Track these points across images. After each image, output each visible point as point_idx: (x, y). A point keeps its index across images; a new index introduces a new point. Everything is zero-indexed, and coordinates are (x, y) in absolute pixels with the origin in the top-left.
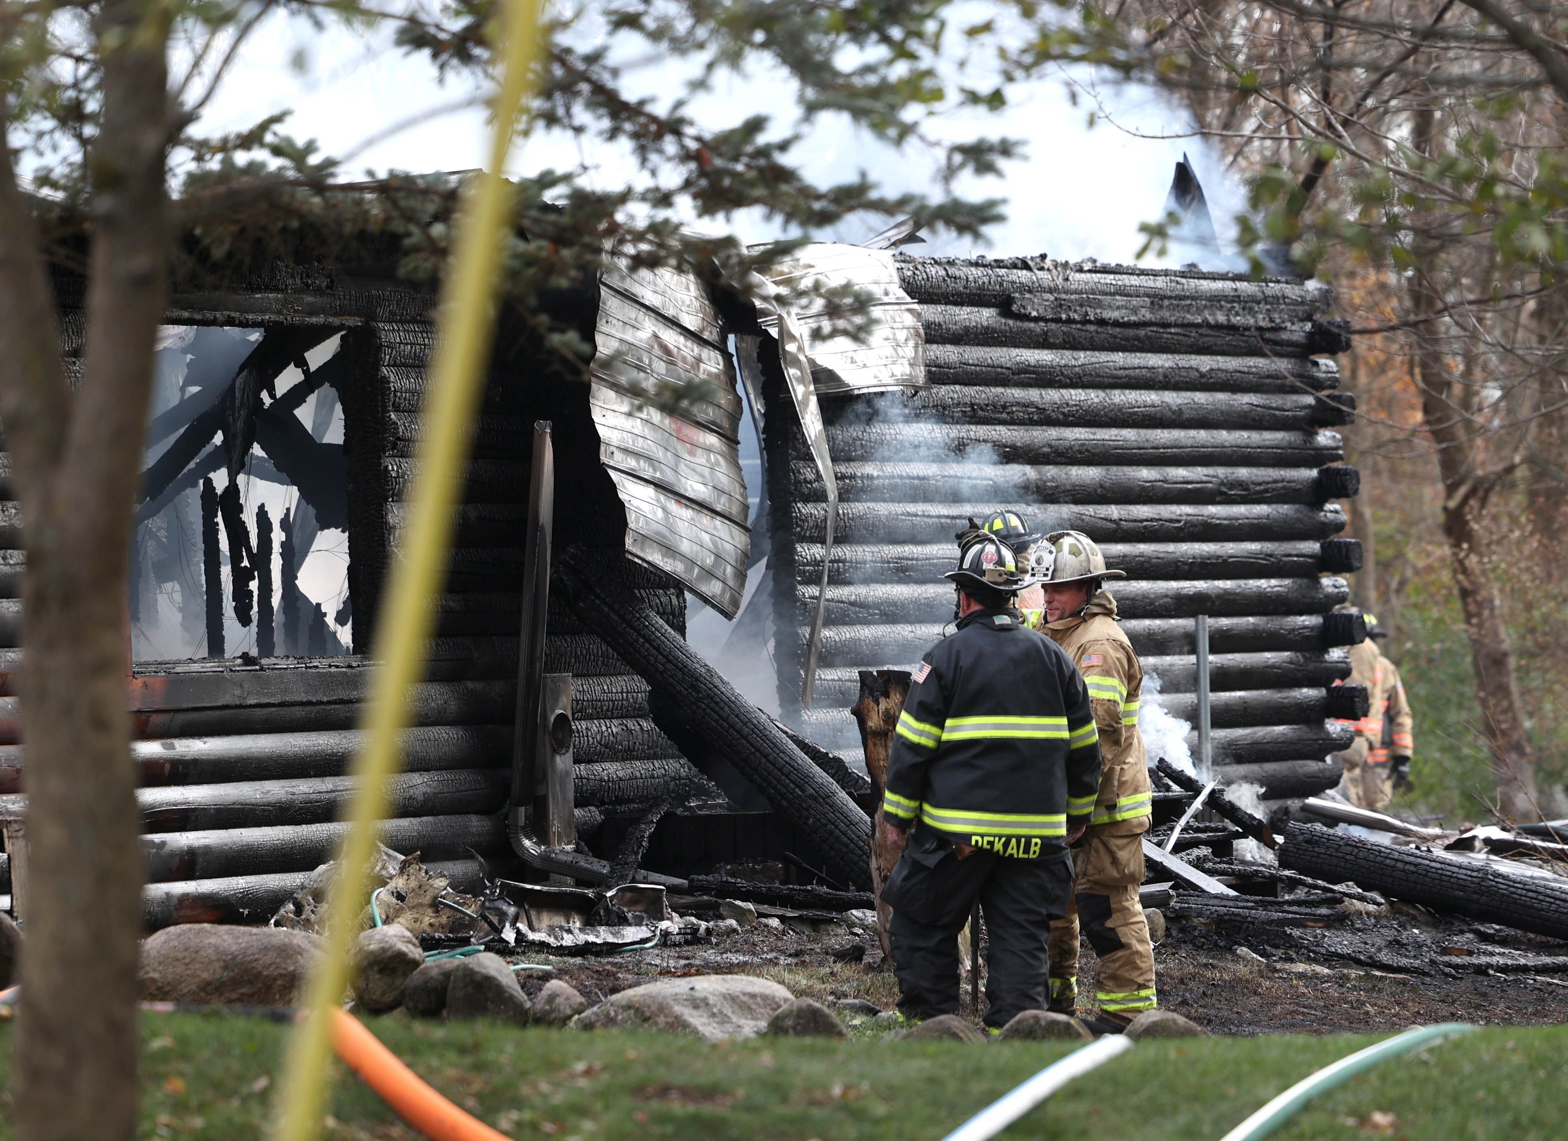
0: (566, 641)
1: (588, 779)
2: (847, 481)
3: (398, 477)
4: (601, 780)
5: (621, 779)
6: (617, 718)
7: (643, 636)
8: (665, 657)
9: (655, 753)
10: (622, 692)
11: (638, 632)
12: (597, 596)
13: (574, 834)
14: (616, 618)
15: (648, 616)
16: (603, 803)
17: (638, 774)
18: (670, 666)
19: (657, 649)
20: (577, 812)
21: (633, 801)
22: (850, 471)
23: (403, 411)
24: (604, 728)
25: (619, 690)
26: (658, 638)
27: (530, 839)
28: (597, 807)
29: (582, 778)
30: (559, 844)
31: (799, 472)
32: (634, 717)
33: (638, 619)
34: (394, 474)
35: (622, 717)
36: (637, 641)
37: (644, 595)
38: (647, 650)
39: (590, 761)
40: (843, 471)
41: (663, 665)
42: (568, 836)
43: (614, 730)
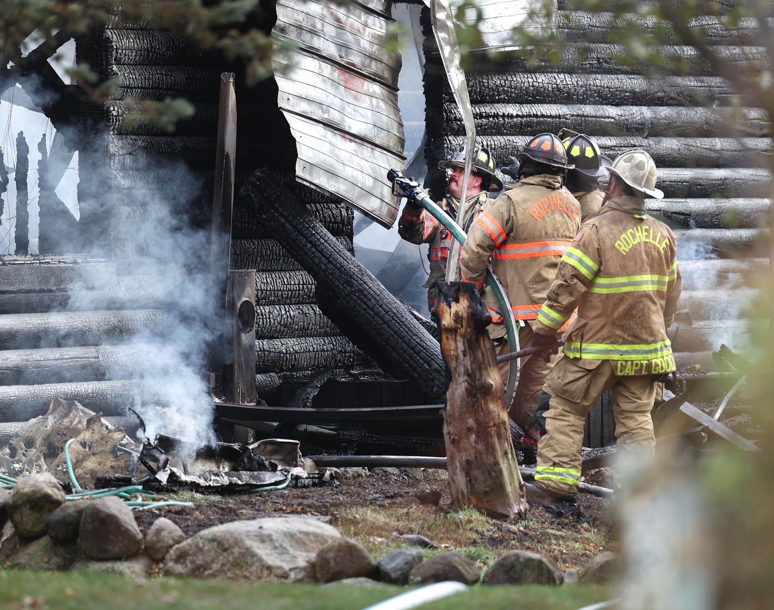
0: (254, 244)
1: (269, 352)
2: (491, 119)
3: (118, 115)
4: (280, 352)
5: (296, 352)
6: (294, 304)
7: (311, 242)
8: (327, 259)
9: (325, 331)
10: (299, 284)
11: (307, 238)
12: (276, 210)
13: (256, 395)
14: (290, 227)
15: (315, 226)
16: (282, 370)
17: (311, 349)
18: (330, 266)
19: (321, 252)
20: (259, 377)
21: (307, 369)
22: (493, 111)
23: (123, 64)
24: (283, 312)
25: (297, 283)
26: (322, 244)
27: (220, 398)
28: (277, 373)
29: (264, 351)
30: (243, 401)
31: (451, 112)
32: (309, 303)
33: (307, 228)
34: (115, 113)
35: (299, 303)
36: (305, 246)
37: (319, 208)
38: (313, 253)
39: (272, 338)
40: (488, 111)
41: (325, 265)
42: (250, 396)
43: (292, 314)
